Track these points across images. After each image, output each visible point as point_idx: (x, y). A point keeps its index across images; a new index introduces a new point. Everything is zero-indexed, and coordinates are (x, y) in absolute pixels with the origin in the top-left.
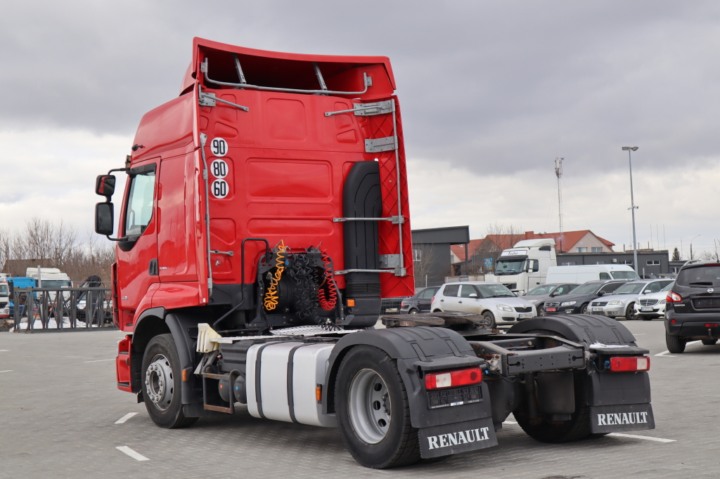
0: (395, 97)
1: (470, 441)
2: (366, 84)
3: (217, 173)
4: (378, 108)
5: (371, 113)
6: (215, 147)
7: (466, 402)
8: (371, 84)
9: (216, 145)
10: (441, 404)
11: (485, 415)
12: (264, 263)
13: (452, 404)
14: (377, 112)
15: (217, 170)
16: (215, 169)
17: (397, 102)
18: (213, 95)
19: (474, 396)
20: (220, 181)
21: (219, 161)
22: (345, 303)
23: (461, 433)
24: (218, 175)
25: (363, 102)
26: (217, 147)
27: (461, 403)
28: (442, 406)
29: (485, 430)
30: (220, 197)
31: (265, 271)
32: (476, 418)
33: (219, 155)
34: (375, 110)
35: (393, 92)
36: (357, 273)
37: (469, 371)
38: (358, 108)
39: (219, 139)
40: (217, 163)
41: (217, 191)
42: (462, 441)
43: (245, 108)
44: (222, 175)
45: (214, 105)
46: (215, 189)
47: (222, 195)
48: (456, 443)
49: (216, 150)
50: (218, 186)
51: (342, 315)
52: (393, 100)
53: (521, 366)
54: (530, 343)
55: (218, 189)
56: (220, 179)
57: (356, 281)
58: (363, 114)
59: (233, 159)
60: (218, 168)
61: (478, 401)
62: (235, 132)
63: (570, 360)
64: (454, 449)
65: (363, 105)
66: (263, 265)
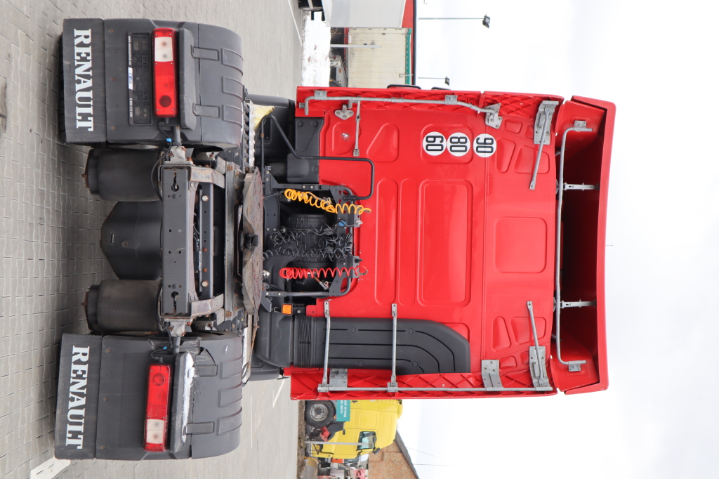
0: (554, 392)
1: (79, 95)
2: (570, 363)
3: (453, 140)
4: (539, 377)
5: (534, 370)
6: (485, 139)
7: (131, 94)
8: (572, 370)
9: (488, 141)
10: (133, 54)
11: (111, 128)
12: (342, 193)
13: (130, 70)
14: (535, 376)
15: (456, 140)
16: (459, 139)
17: (548, 393)
18: (547, 142)
19: (138, 112)
20: (444, 143)
21: (468, 144)
22: (287, 300)
23: (89, 83)
24: (451, 142)
25: (548, 362)
26: (485, 143)
27: (131, 87)
28: (130, 56)
29: (90, 124)
30: (425, 143)
31: (333, 193)
32: (108, 110)
33: (475, 145)
34: (537, 375)
35: (561, 390)
36: (325, 329)
37: (171, 94)
38: (539, 351)
39: (495, 146)
40: (466, 142)
41: (432, 139)
42: (79, 82)
43: (533, 184)
44: (451, 147)
45: (535, 143)
46: (435, 137)
47: (427, 146)
48: (78, 71)
49: (481, 141)
50: (438, 141)
51: (273, 294)
52: (551, 389)
53: (172, 193)
54: (205, 284)
55: (434, 141)
56: (447, 144)
57: (315, 326)
58: (531, 361)
59: (470, 164)
60: (459, 142)
61: (131, 115)
62: (504, 169)
63: (174, 287)
64: (70, 66)
65: (544, 362)
66: (340, 192)
